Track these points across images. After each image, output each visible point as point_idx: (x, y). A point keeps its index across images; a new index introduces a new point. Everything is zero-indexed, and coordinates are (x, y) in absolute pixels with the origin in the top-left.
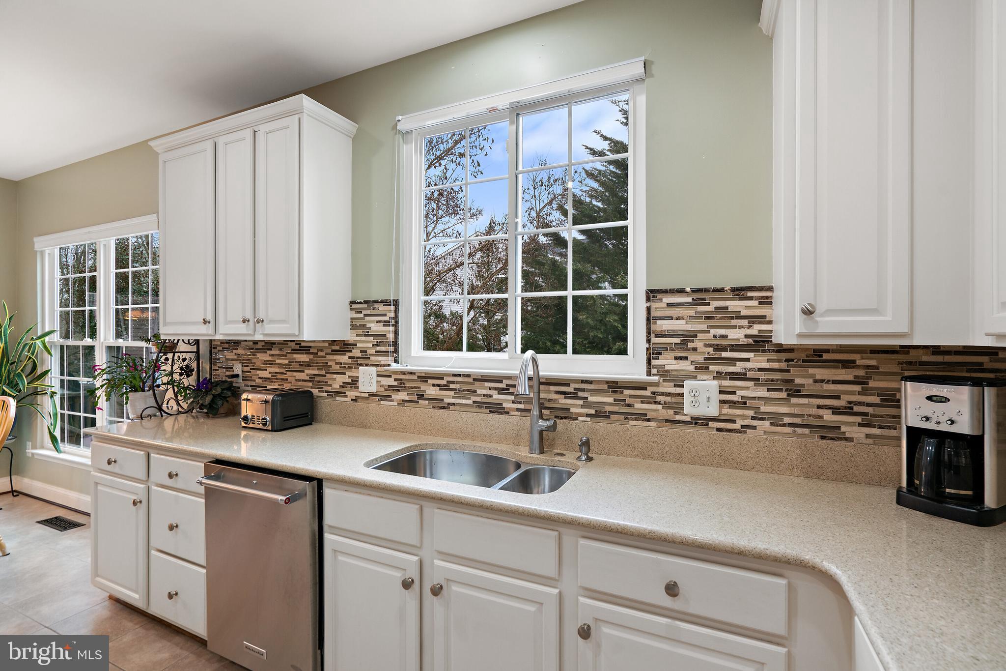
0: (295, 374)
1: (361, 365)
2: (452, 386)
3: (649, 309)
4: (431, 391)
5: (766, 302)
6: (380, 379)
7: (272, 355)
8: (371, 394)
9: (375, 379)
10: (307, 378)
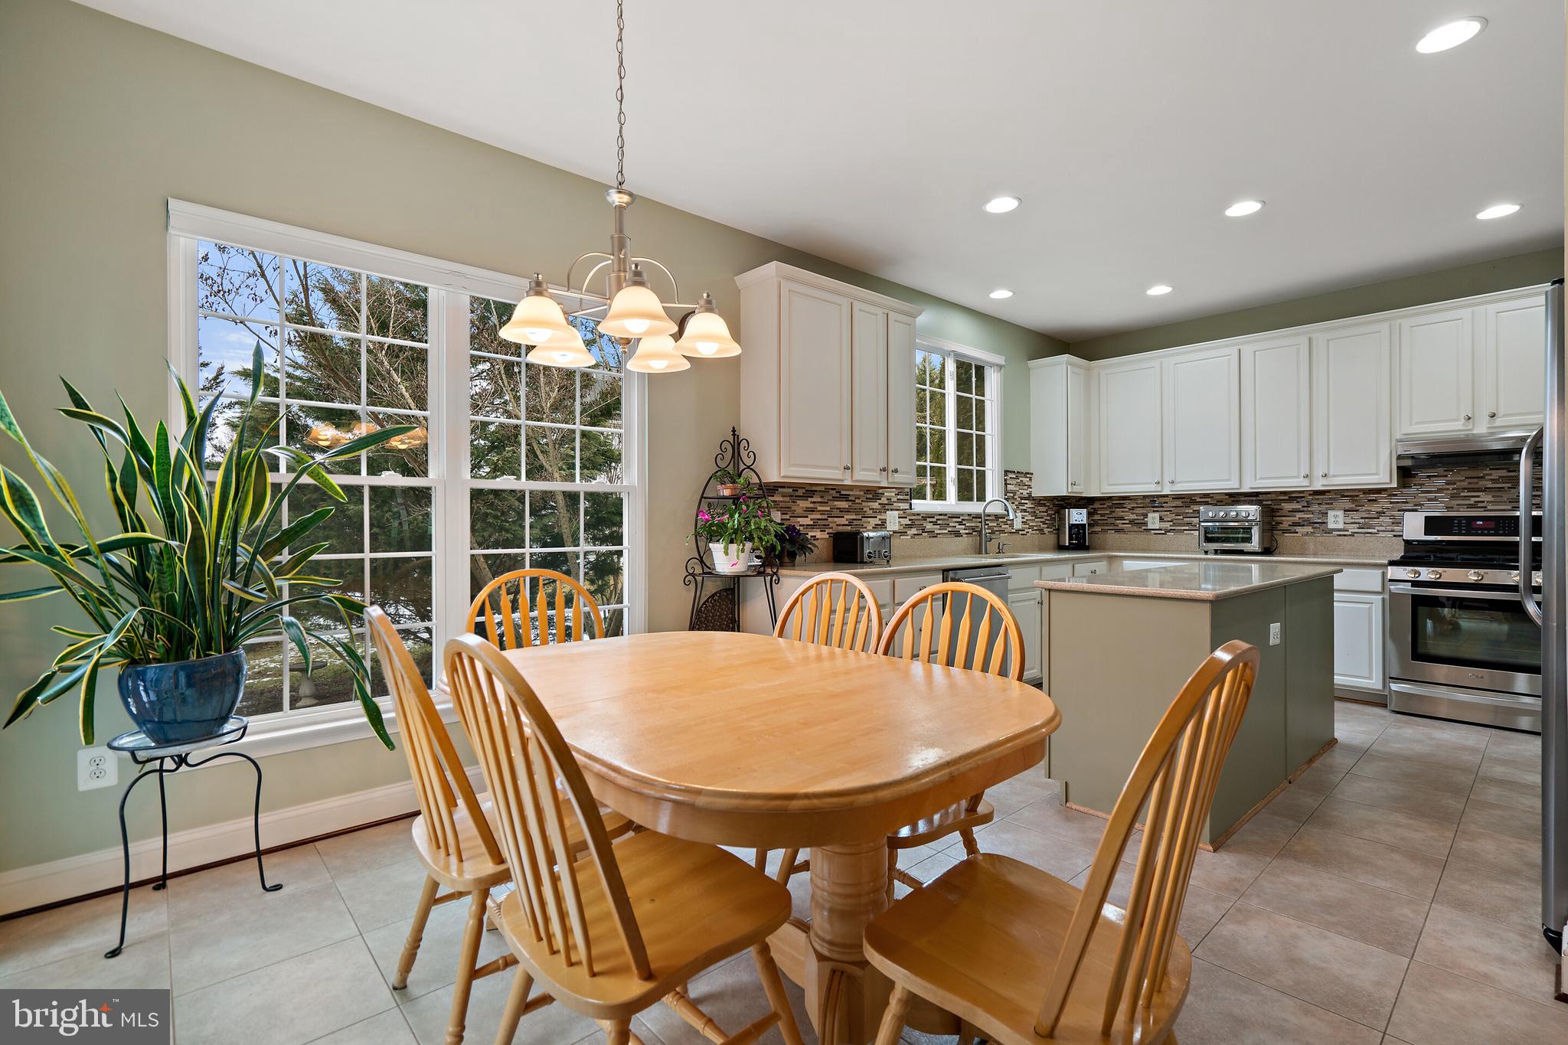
0: (836, 519)
1: (888, 510)
2: (939, 522)
3: (1006, 480)
4: (929, 526)
5: (1030, 479)
6: (900, 519)
7: (814, 502)
8: (894, 532)
9: (897, 520)
10: (847, 523)
